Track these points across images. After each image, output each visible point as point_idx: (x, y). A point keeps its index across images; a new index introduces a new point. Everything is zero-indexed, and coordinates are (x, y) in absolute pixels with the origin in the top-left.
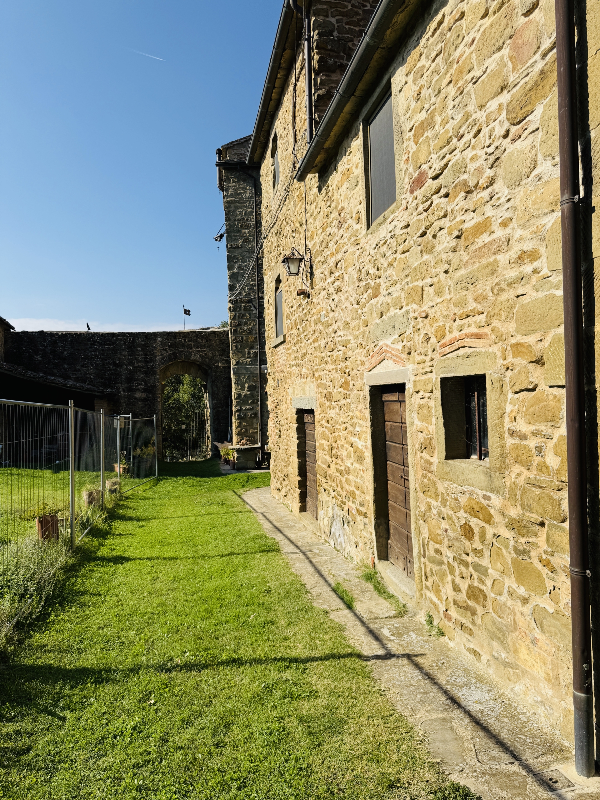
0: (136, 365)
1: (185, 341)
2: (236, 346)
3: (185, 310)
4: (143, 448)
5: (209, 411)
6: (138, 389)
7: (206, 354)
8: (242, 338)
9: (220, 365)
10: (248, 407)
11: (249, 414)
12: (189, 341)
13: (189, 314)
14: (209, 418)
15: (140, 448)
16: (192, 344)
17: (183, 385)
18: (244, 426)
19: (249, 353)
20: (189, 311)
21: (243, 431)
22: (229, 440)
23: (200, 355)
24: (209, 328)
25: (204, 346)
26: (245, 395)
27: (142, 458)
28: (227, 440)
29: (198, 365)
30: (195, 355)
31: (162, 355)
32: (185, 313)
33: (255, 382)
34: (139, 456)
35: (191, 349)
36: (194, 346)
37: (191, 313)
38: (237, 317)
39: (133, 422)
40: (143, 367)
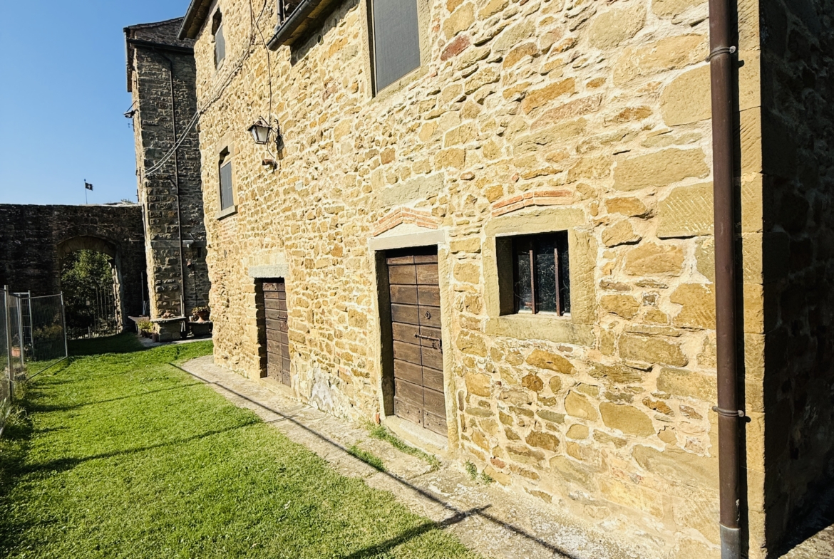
0: (26, 239)
1: (88, 215)
2: (154, 221)
3: (87, 185)
4: (45, 327)
5: (119, 286)
6: (30, 265)
7: (113, 229)
8: (161, 213)
9: (130, 240)
10: (169, 281)
11: (171, 287)
12: (93, 216)
13: (91, 189)
14: (118, 293)
15: (41, 328)
16: (97, 219)
17: (79, 261)
18: (166, 299)
19: (169, 228)
20: (91, 185)
21: (165, 303)
22: (144, 313)
23: (107, 230)
24: (116, 204)
25: (112, 221)
26: (165, 269)
27: (44, 339)
28: (142, 314)
29: (104, 240)
30: (101, 230)
31: (59, 229)
32: (87, 187)
33: (176, 256)
34: (40, 336)
35: (96, 223)
36: (99, 221)
37: (93, 188)
38: (154, 193)
39: (32, 300)
40: (35, 242)
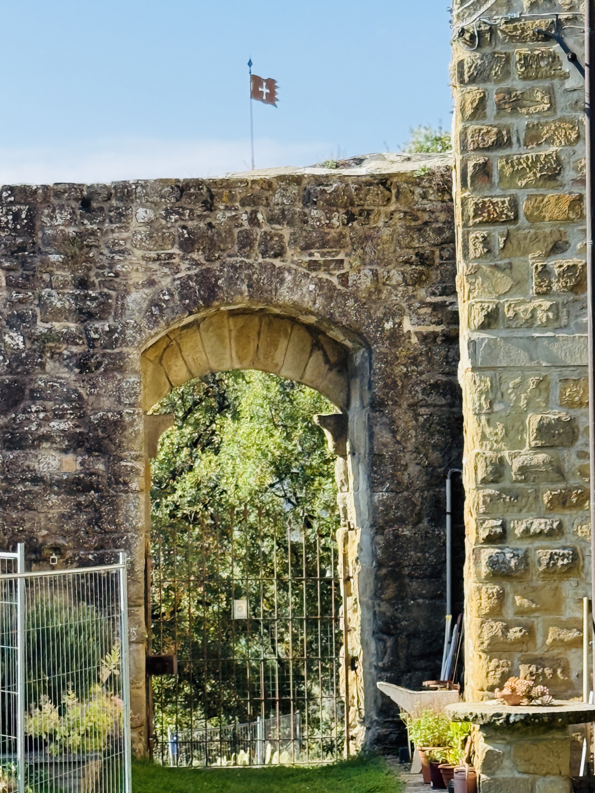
1: (253, 221)
2: (486, 241)
3: (256, 81)
5: (356, 538)
7: (344, 279)
8: (514, 204)
9: (407, 325)
10: (538, 525)
12: (271, 220)
13: (271, 99)
14: (354, 570)
16: (286, 232)
19: (544, 272)
20: (271, 83)
21: (515, 633)
22: (444, 675)
23: (320, 283)
24: (359, 161)
25: (339, 242)
26: (523, 469)
28: (435, 675)
29: (309, 328)
30: (296, 284)
32: (256, 94)
35: (279, 254)
36: (294, 241)
38: (491, 109)
